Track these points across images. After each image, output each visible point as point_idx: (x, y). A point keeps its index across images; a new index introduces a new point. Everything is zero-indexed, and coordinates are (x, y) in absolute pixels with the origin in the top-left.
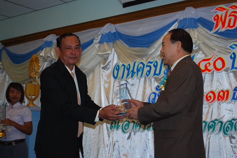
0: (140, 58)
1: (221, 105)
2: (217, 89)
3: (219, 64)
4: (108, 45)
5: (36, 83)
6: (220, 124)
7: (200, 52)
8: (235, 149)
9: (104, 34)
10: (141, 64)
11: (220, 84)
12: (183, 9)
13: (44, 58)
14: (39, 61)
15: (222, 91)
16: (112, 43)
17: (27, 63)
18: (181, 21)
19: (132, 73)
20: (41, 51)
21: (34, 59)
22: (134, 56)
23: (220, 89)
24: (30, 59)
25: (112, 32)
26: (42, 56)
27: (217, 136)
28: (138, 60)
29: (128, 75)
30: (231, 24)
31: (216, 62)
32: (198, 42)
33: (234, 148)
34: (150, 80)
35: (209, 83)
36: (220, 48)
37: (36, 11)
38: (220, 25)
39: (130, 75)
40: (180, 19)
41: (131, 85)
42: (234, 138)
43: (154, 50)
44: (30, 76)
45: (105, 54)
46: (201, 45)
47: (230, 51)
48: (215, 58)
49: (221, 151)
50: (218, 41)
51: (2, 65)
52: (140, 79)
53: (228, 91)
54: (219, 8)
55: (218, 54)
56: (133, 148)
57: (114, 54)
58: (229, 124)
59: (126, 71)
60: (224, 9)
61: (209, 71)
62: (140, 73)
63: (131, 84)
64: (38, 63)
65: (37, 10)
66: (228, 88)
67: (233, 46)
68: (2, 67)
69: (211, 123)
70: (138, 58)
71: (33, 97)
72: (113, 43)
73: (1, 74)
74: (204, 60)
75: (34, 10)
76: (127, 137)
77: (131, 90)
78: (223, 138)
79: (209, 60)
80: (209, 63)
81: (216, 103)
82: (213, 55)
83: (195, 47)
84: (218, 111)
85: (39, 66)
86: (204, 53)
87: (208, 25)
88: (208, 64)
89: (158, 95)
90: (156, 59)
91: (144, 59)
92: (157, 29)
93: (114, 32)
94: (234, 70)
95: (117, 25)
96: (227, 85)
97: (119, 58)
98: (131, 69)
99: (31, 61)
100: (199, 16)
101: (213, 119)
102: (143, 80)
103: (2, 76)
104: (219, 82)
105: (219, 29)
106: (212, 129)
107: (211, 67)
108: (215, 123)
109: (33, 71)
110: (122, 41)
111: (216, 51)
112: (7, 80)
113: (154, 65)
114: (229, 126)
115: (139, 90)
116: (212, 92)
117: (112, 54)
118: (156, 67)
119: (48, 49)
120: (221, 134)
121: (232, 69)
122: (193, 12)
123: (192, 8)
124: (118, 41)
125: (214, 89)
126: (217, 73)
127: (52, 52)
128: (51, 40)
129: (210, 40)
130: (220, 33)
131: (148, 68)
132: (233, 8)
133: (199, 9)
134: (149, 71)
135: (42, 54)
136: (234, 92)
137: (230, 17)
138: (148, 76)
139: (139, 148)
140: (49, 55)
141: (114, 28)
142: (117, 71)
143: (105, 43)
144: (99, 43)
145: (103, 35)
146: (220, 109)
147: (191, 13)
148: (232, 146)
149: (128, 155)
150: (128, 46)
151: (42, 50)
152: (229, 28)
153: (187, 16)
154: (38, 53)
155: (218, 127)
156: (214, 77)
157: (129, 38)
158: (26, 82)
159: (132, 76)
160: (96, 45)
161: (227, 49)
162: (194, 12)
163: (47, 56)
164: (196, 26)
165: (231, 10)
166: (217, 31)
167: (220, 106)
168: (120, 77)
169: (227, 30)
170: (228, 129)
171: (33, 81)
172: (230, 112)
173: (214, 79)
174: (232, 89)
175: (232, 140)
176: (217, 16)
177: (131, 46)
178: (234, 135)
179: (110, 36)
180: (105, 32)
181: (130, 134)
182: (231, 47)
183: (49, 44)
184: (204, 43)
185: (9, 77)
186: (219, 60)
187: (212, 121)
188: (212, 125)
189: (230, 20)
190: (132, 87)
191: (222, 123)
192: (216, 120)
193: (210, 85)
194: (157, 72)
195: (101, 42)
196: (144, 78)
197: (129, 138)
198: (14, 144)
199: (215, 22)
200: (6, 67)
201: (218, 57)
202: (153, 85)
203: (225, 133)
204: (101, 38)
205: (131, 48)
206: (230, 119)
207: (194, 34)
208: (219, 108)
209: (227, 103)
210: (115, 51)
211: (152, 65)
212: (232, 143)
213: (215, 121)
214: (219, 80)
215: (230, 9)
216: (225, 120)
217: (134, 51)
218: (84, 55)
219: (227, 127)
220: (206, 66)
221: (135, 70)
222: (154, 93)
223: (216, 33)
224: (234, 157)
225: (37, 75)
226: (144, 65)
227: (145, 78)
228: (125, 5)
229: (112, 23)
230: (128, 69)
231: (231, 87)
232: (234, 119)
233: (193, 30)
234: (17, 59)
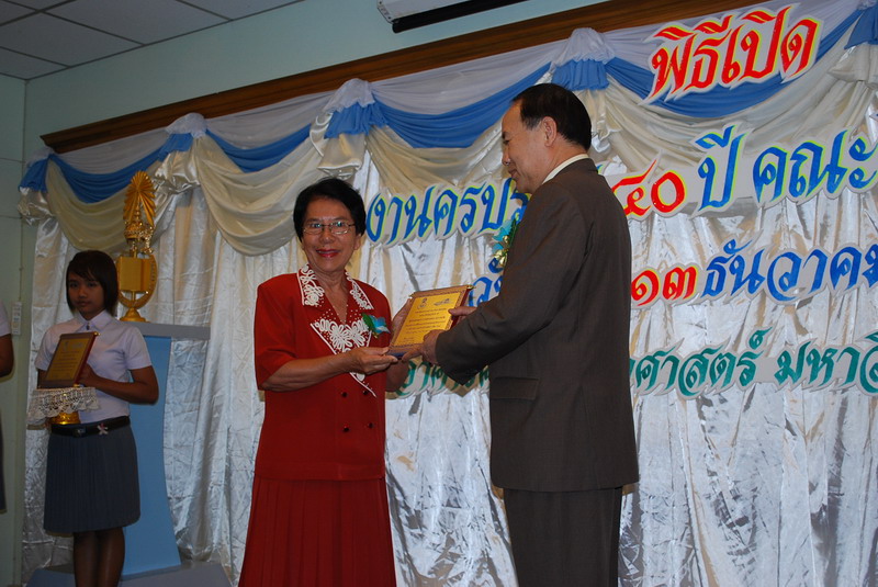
0: (441, 177)
1: (674, 309)
2: (663, 266)
3: (667, 193)
4: (351, 142)
5: (147, 257)
6: (670, 363)
7: (614, 159)
8: (711, 436)
9: (340, 110)
10: (446, 196)
11: (672, 249)
12: (566, 34)
13: (168, 184)
14: (154, 191)
15: (677, 270)
16: (363, 136)
17: (117, 200)
18: (559, 68)
19: (422, 224)
20: (158, 162)
21: (138, 186)
22: (425, 172)
23: (670, 265)
24: (127, 188)
25: (364, 105)
26: (162, 178)
27: (662, 399)
28: (437, 186)
29: (410, 228)
30: (702, 78)
31: (660, 188)
32: (609, 130)
33: (709, 431)
34: (474, 243)
35: (640, 247)
36: (670, 146)
37: (144, 45)
38: (671, 79)
39: (416, 229)
40: (557, 62)
41: (420, 258)
42: (709, 403)
43: (483, 155)
44: (127, 235)
45: (345, 169)
46: (618, 139)
47: (696, 154)
48: (655, 174)
49: (673, 442)
50: (665, 125)
51: (49, 206)
52: (444, 241)
53: (692, 271)
54: (667, 30)
55: (663, 163)
56: (427, 440)
57: (370, 167)
58: (696, 364)
59: (404, 218)
60: (683, 34)
61: (640, 212)
62: (443, 223)
63: (418, 255)
64: (150, 197)
65: (145, 43)
66: (694, 261)
67: (708, 141)
68: (47, 211)
69: (646, 363)
70: (438, 178)
71: (138, 296)
72: (366, 136)
73: (47, 233)
74: (625, 182)
75: (137, 45)
76: (409, 409)
77: (419, 271)
78: (678, 404)
79: (638, 180)
80: (640, 191)
81: (659, 304)
82: (652, 167)
83: (600, 146)
84: (666, 327)
85: (153, 207)
86: (624, 161)
87: (635, 80)
88: (637, 193)
89: (496, 284)
90: (490, 182)
91: (456, 181)
92: (492, 94)
93: (369, 106)
94: (709, 208)
95: (377, 84)
96: (691, 252)
97: (383, 179)
98: (418, 212)
99: (131, 194)
100: (612, 56)
101: (651, 351)
102: (452, 241)
103: (50, 239)
104: (669, 245)
105: (667, 93)
106: (648, 379)
107: (645, 202)
108: (656, 363)
109: (134, 222)
110: (390, 130)
111: (658, 155)
112: (65, 251)
113: (483, 197)
114: (696, 369)
115: (442, 271)
116: (649, 274)
117: (365, 169)
118: (488, 203)
119: (179, 156)
120: (675, 392)
121: (703, 205)
122: (593, 44)
123: (591, 31)
124: (381, 132)
125: (653, 266)
126: (662, 219)
127: (190, 166)
128: (187, 132)
129: (643, 122)
130: (670, 102)
131: (467, 209)
132: (707, 32)
133: (611, 35)
134: (470, 217)
135: (162, 171)
136: (711, 271)
137: (699, 57)
138: (465, 230)
139: (443, 438)
140: (183, 175)
141: (368, 93)
142: (378, 218)
143: (342, 136)
144: (325, 137)
145: (336, 113)
146: (671, 322)
147: (587, 45)
148: (703, 427)
149: (413, 459)
150: (409, 146)
151: (162, 160)
152: (694, 89)
153: (577, 55)
154: (150, 171)
155: (664, 372)
156: (655, 230)
157: (412, 121)
158: (119, 255)
159: (422, 231)
160: (316, 144)
161: (689, 149)
162: (597, 42)
163: (176, 177)
164: (602, 85)
165: (701, 37)
166: (662, 98)
167: (671, 313)
168: (387, 236)
169: (691, 94)
170: (692, 378)
171: (138, 252)
172: (699, 330)
173: (654, 236)
174: (703, 265)
175: (704, 408)
176: (663, 53)
177: (417, 143)
178: (709, 397)
179: (358, 114)
180: (343, 103)
181: (418, 398)
182: (700, 142)
183: (183, 142)
184: (626, 134)
185: (70, 242)
186: (668, 181)
187: (648, 358)
188: (649, 367)
189: (698, 65)
190: (423, 264)
191: (675, 361)
192: (660, 353)
193: (643, 253)
194: (493, 219)
195: (330, 134)
196: (455, 236)
197: (413, 410)
198: (103, 431)
199: (656, 72)
200: (58, 212)
201: (666, 172)
202: (481, 256)
203: (683, 390)
204: (331, 122)
205: (418, 150)
206: (698, 349)
207: (597, 106)
208: (667, 320)
209: (692, 305)
210: (371, 158)
211: (477, 199)
212: (704, 418)
213: (657, 358)
214: (667, 238)
215: (698, 31)
216: (683, 353)
217: (427, 159)
218: (285, 173)
219: (689, 374)
220: (630, 200)
221: (430, 215)
222: (484, 279)
223: (660, 102)
224: (708, 457)
225: (149, 232)
226: (454, 198)
227: (459, 236)
228: (401, 25)
229: (364, 79)
230: (411, 212)
231: (703, 258)
232: (709, 351)
233: (594, 96)
234: (90, 189)
